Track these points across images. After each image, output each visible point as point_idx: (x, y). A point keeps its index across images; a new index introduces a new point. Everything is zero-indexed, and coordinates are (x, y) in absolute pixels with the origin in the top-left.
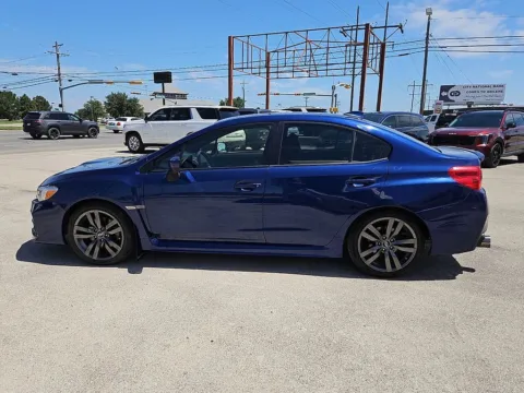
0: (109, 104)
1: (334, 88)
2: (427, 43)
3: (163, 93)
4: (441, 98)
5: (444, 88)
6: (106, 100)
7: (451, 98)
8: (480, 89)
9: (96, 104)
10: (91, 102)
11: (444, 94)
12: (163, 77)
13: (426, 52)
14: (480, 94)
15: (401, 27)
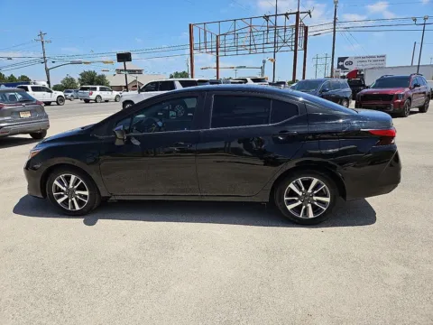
0: (83, 80)
1: (264, 62)
2: (335, 25)
3: (125, 70)
4: (339, 67)
5: (341, 60)
6: (80, 77)
7: (346, 67)
8: (366, 59)
9: (71, 80)
10: (67, 79)
11: (341, 64)
12: (124, 57)
13: (334, 31)
14: (368, 63)
15: (309, 13)
